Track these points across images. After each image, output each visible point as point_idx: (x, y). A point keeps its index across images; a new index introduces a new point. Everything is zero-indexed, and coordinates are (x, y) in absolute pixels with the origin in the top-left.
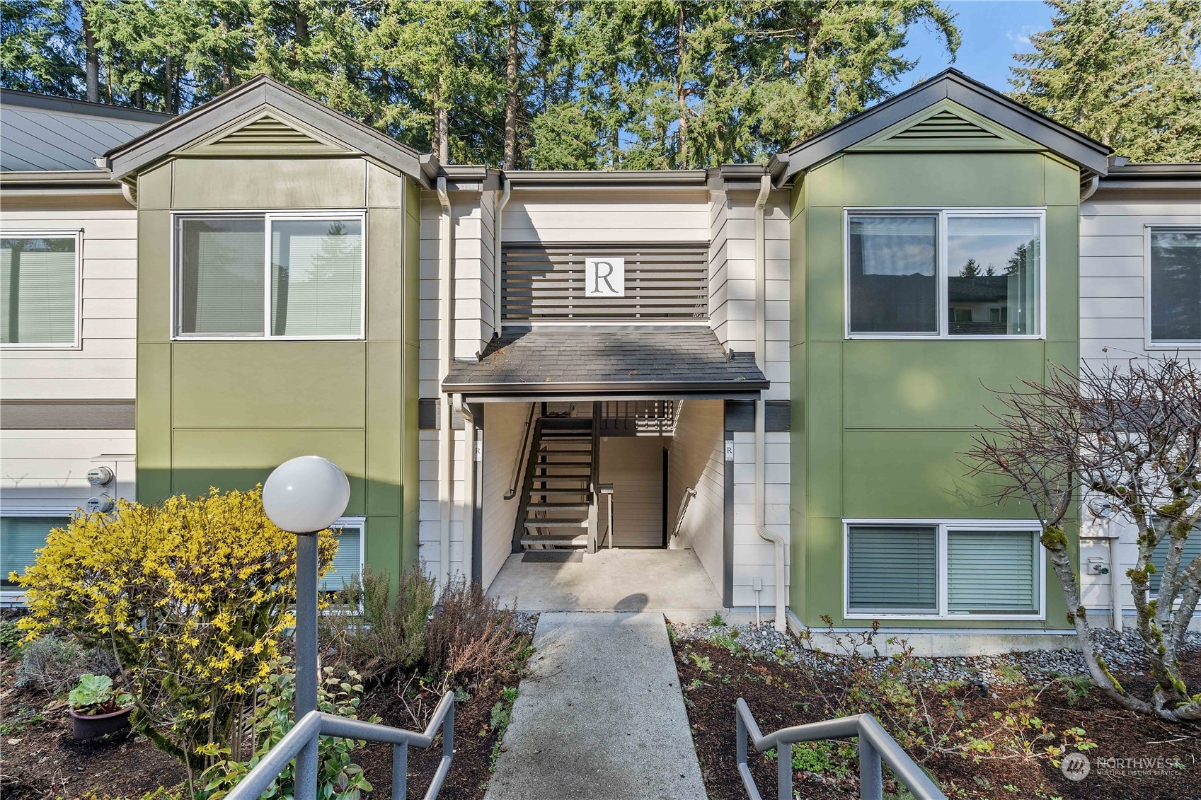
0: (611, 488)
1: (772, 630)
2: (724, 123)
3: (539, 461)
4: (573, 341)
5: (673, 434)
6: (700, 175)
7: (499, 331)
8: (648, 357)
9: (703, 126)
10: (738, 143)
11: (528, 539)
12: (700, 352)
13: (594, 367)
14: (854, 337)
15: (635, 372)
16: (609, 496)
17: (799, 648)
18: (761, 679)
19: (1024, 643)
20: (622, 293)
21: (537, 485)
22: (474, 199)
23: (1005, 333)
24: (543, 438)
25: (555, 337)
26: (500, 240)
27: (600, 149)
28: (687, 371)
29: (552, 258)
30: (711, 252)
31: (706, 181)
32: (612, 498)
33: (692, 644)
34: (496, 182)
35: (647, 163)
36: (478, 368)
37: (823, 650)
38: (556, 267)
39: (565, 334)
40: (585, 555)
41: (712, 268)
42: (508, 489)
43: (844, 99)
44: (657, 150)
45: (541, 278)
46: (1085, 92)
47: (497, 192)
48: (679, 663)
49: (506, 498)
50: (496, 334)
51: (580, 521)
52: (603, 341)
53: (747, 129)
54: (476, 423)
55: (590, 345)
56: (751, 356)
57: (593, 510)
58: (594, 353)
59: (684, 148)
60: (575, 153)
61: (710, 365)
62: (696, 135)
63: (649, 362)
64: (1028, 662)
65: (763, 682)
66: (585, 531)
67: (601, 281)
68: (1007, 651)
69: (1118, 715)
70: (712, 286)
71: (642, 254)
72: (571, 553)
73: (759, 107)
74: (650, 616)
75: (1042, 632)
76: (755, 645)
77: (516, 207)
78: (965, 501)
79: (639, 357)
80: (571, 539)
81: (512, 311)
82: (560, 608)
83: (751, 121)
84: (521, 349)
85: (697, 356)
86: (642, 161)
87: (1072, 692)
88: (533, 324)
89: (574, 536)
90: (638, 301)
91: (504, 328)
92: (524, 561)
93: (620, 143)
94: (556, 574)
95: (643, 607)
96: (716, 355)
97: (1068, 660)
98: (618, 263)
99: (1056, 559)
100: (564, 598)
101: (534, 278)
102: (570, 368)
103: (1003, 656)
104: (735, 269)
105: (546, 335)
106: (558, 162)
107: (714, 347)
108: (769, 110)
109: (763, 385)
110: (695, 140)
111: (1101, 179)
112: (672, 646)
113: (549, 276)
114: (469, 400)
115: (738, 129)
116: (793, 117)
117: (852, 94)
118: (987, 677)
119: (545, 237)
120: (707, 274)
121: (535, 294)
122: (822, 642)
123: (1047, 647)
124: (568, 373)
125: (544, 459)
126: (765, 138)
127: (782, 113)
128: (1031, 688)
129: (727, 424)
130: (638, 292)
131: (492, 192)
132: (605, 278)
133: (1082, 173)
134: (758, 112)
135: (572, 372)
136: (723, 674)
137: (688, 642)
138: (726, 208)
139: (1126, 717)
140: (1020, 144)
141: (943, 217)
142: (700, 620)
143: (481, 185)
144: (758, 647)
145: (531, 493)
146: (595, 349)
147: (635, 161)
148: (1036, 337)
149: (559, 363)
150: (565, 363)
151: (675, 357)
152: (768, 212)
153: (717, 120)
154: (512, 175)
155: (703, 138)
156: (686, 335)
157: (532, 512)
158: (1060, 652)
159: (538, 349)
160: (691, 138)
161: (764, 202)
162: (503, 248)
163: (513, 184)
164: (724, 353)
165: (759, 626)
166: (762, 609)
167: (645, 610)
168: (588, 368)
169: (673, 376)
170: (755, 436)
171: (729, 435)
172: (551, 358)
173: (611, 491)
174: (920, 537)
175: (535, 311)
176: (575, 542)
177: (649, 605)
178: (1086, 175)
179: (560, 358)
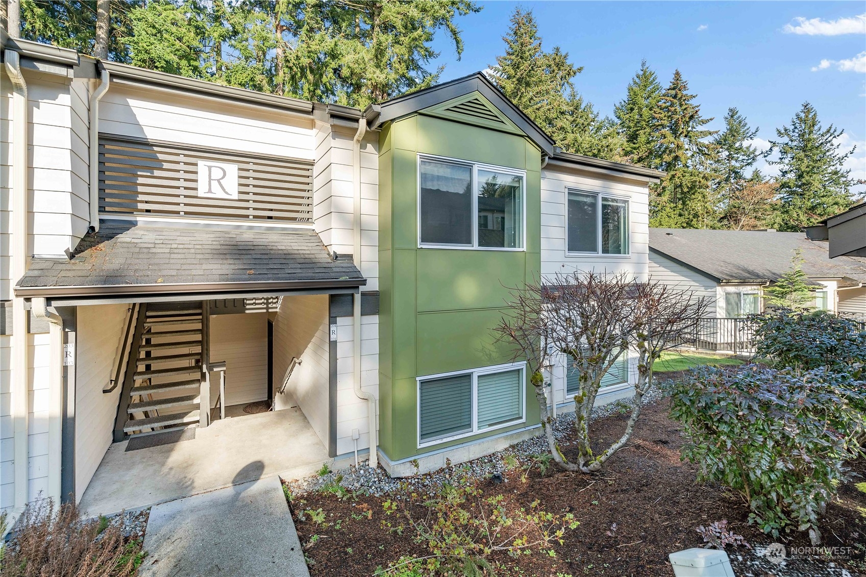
0: (224, 366)
1: (367, 467)
2: (314, 61)
3: (144, 343)
4: (185, 238)
5: (278, 310)
6: (308, 106)
7: (96, 225)
8: (263, 257)
9: (297, 59)
10: (324, 79)
11: (134, 426)
12: (308, 252)
13: (211, 267)
14: (424, 247)
15: (252, 272)
16: (222, 373)
17: (388, 478)
18: (364, 516)
19: (516, 438)
20: (235, 196)
21: (141, 368)
22: (63, 85)
23: (503, 246)
24: (148, 320)
25: (164, 233)
26: (96, 129)
27: (203, 56)
28: (299, 271)
29: (161, 157)
30: (316, 170)
31: (312, 111)
32: (225, 373)
33: (306, 499)
34: (92, 70)
35: (249, 78)
36: (69, 267)
37: (403, 476)
38: (166, 166)
39: (176, 230)
40: (198, 431)
41: (317, 183)
42: (108, 380)
43: (397, 66)
44: (259, 70)
45: (149, 174)
46: (521, 97)
47: (92, 80)
48: (296, 521)
49: (105, 392)
50: (92, 228)
51: (191, 398)
52: (218, 239)
53: (331, 70)
54: (65, 325)
55: (204, 243)
56: (350, 257)
57: (205, 386)
58: (209, 251)
59: (281, 73)
60: (178, 53)
61: (319, 265)
62: (291, 65)
63: (265, 262)
64: (518, 450)
65: (366, 517)
66: (197, 407)
67: (215, 184)
68: (507, 446)
69: (565, 476)
70: (317, 197)
71: (254, 164)
72: (182, 431)
73: (340, 56)
74: (267, 481)
75: (524, 429)
76: (356, 485)
77: (117, 99)
78: (487, 355)
79: (255, 256)
80: (183, 417)
81: (111, 205)
82: (174, 496)
83: (334, 65)
84: (125, 245)
85: (307, 256)
86: (245, 75)
87: (542, 466)
88: (138, 219)
89: (185, 414)
90: (251, 204)
91: (101, 221)
92: (128, 449)
93: (223, 54)
94: (168, 457)
95: (261, 474)
96: (323, 257)
97: (536, 443)
98: (232, 170)
99: (538, 391)
100: (178, 483)
101: (139, 173)
102: (184, 267)
103: (506, 449)
104: (337, 188)
105: (155, 230)
106: (160, 57)
107: (320, 248)
108: (348, 59)
109: (362, 283)
110: (291, 68)
111: (549, 158)
112: (289, 506)
113: (157, 173)
114: (55, 304)
115: (325, 69)
116: (364, 70)
117: (402, 64)
118: (501, 467)
119: (151, 135)
120: (312, 187)
121: (140, 189)
122: (403, 469)
123: (526, 438)
124: (183, 273)
125: (148, 341)
126: (344, 80)
127: (357, 65)
128: (522, 468)
129: (331, 312)
130: (251, 197)
131: (85, 80)
132: (218, 181)
133: (542, 153)
134: (340, 59)
135: (187, 272)
136: (335, 521)
137: (302, 497)
138: (330, 138)
139: (568, 476)
140: (514, 129)
141: (476, 169)
142: (311, 473)
143: (71, 71)
144: (358, 485)
145: (135, 378)
146: (210, 247)
147: (238, 74)
148: (521, 249)
149: (172, 261)
150: (178, 261)
151: (288, 257)
152: (363, 147)
153: (309, 57)
154: (110, 65)
155: (297, 68)
156: (295, 236)
157: (135, 396)
158: (532, 439)
159: (146, 245)
160: (287, 66)
161: (361, 139)
162: (99, 138)
163: (112, 76)
164: (329, 254)
165: (357, 467)
166: (359, 452)
167: (262, 477)
168: (204, 267)
169: (288, 275)
170: (354, 320)
171: (332, 320)
172: (161, 256)
173: (224, 368)
174: (462, 381)
175: (141, 206)
176: (186, 420)
177: (266, 470)
178: (544, 154)
179: (173, 256)
